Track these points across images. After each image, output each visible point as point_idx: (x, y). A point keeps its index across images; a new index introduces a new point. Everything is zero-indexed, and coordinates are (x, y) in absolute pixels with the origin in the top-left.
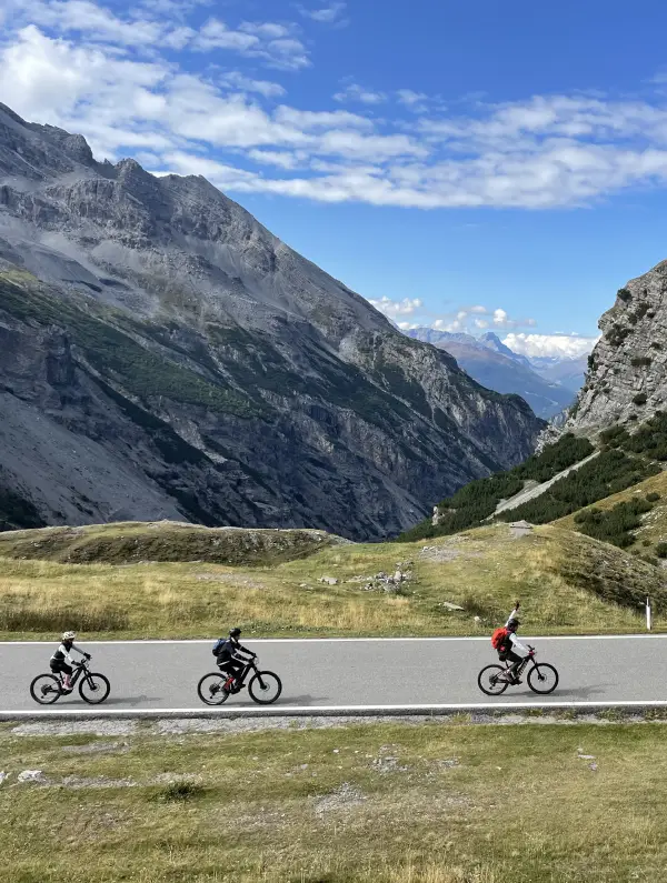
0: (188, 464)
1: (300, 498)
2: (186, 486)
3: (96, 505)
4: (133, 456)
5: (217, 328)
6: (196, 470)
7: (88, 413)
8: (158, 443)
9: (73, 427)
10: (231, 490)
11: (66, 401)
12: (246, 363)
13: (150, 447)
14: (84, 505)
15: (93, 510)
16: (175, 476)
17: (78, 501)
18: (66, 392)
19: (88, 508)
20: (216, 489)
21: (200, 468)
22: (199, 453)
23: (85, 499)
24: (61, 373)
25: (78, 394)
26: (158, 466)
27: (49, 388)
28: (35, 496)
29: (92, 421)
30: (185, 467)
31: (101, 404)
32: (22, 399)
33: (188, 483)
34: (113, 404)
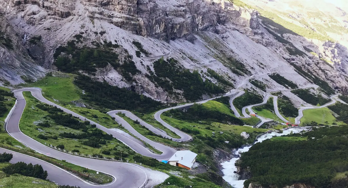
0: (298, 56)
1: (343, 71)
2: (297, 63)
3: (265, 66)
4: (278, 52)
5: (310, 12)
6: (301, 58)
7: (263, 38)
8: (288, 49)
9: (258, 42)
10: (315, 65)
11: (255, 33)
12: (322, 23)
13: (284, 50)
14: (261, 66)
15: (265, 67)
16: (293, 60)
17: (260, 64)
18: (256, 31)
19: (263, 67)
20: (309, 65)
21: (303, 57)
22: (302, 52)
23: (261, 64)
24: (255, 24)
25: (260, 32)
26: (287, 56)
27: (251, 29)
28: (245, 61)
29: (264, 40)
30: (297, 57)
31: (267, 36)
32: (241, 33)
33: (298, 62)
34: (271, 36)
